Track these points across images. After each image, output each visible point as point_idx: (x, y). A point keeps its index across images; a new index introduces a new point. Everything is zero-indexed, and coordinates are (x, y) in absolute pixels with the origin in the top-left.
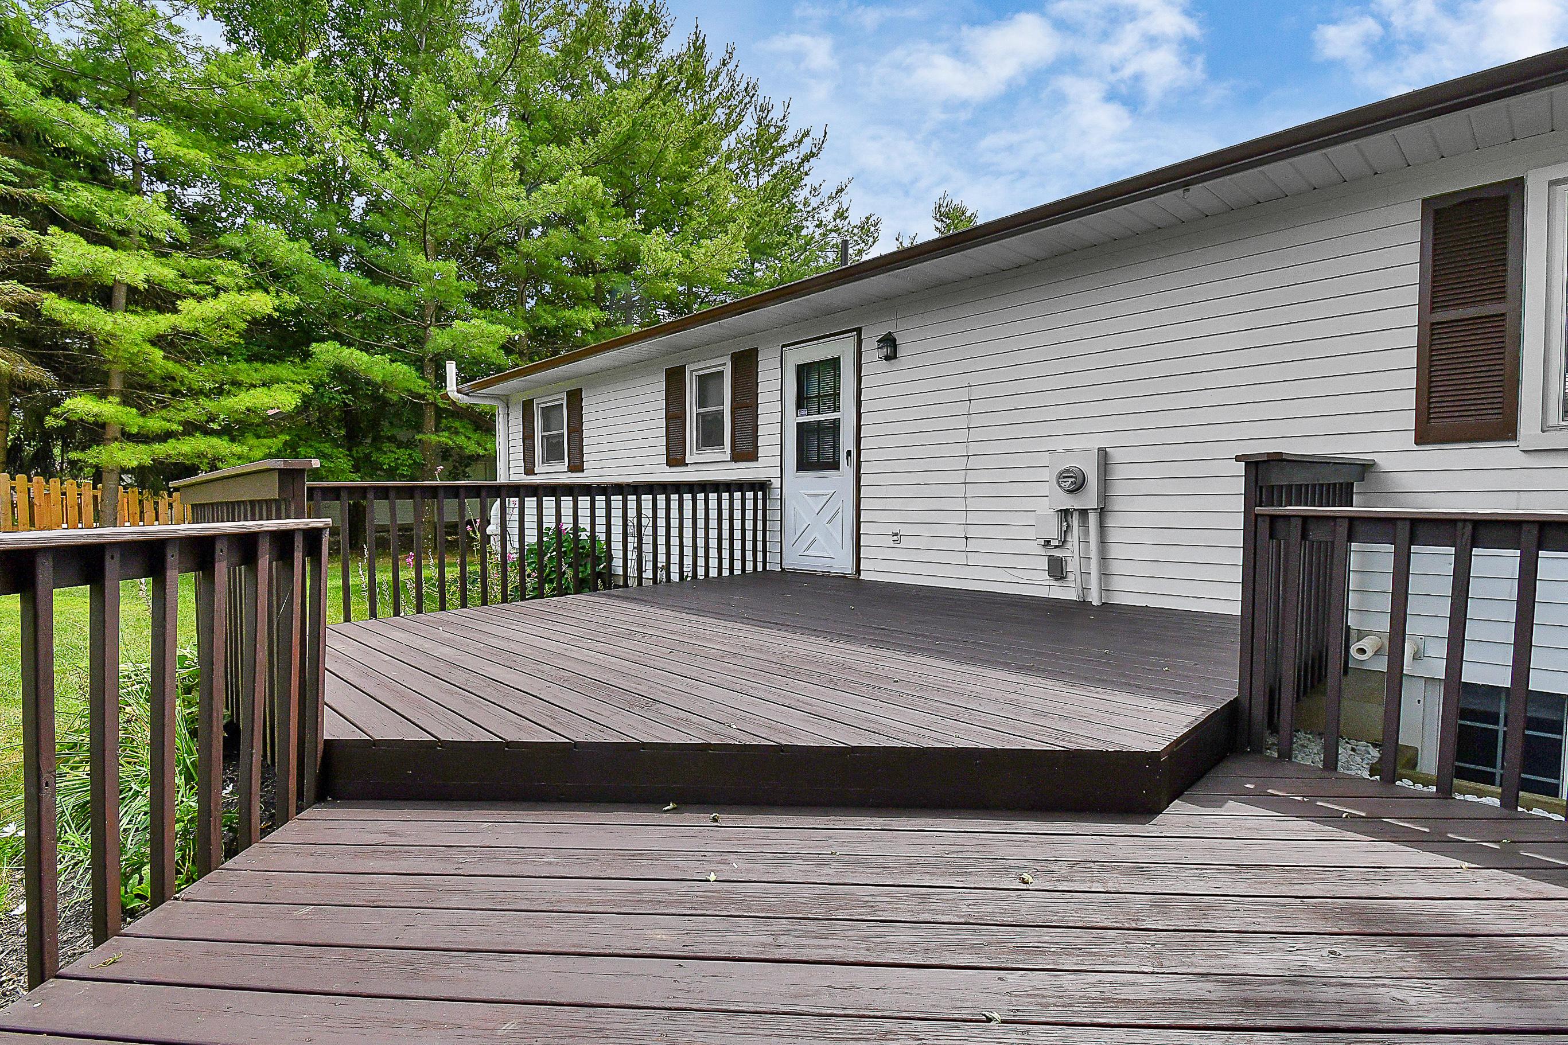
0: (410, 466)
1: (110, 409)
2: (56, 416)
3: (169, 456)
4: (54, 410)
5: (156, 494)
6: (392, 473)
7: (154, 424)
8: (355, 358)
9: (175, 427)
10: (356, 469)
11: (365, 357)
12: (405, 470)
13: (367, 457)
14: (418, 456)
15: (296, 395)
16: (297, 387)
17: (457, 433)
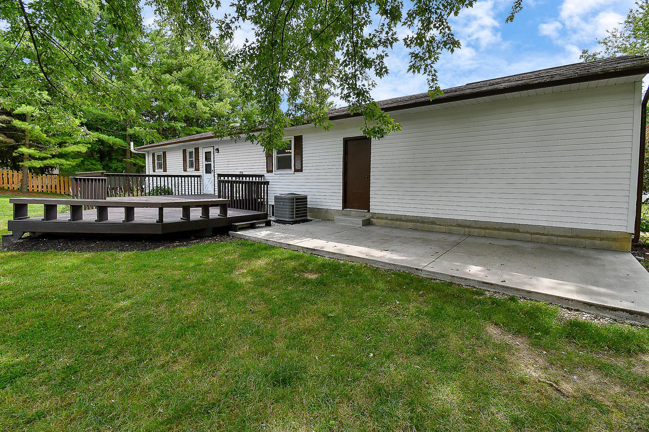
0: (122, 168)
1: (31, 151)
2: (16, 153)
3: (48, 164)
4: (15, 151)
5: (37, 175)
6: (115, 170)
7: (43, 155)
8: (104, 137)
9: (49, 156)
10: (104, 169)
11: (107, 137)
12: (120, 169)
13: (107, 165)
14: (124, 165)
15: (86, 148)
16: (86, 145)
17: (136, 159)
